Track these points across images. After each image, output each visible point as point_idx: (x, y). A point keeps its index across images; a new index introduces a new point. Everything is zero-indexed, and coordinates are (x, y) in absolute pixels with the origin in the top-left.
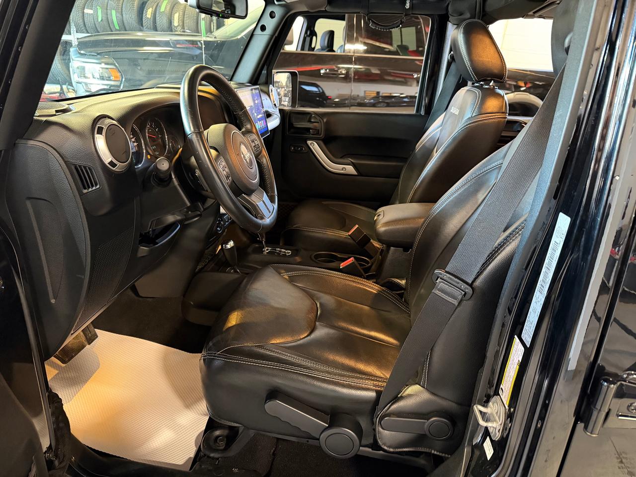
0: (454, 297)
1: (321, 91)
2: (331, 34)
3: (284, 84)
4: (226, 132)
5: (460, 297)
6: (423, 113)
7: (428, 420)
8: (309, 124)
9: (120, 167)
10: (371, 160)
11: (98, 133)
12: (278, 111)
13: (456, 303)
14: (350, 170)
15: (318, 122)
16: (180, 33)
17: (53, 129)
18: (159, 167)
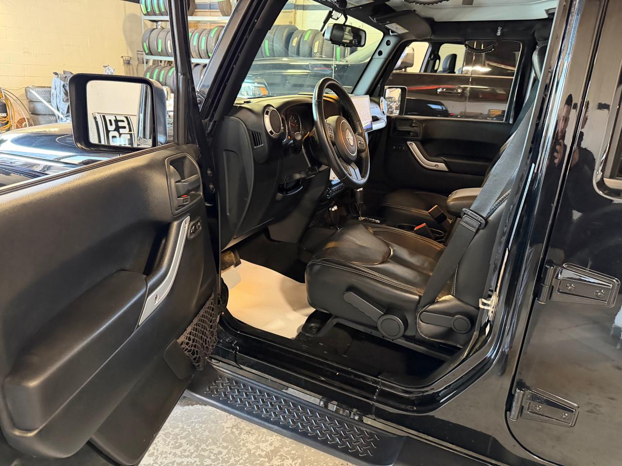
0: (473, 227)
1: (444, 109)
2: (454, 57)
3: (397, 99)
4: (338, 121)
5: (477, 227)
6: (511, 122)
7: (453, 317)
8: (410, 128)
9: (275, 135)
10: (462, 159)
11: (266, 114)
12: (386, 117)
13: (474, 230)
14: (442, 166)
15: (418, 127)
16: (318, 58)
17: (244, 111)
18: (296, 138)
